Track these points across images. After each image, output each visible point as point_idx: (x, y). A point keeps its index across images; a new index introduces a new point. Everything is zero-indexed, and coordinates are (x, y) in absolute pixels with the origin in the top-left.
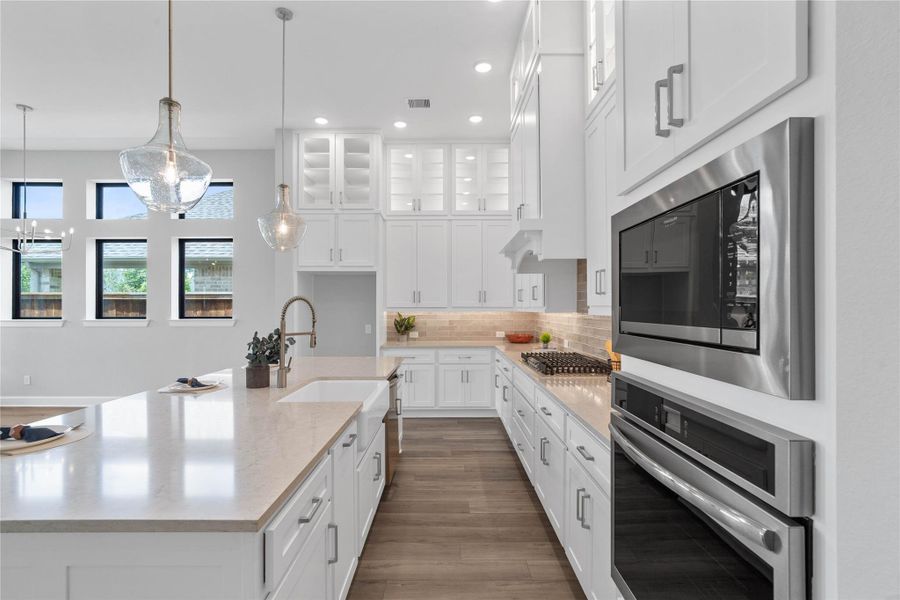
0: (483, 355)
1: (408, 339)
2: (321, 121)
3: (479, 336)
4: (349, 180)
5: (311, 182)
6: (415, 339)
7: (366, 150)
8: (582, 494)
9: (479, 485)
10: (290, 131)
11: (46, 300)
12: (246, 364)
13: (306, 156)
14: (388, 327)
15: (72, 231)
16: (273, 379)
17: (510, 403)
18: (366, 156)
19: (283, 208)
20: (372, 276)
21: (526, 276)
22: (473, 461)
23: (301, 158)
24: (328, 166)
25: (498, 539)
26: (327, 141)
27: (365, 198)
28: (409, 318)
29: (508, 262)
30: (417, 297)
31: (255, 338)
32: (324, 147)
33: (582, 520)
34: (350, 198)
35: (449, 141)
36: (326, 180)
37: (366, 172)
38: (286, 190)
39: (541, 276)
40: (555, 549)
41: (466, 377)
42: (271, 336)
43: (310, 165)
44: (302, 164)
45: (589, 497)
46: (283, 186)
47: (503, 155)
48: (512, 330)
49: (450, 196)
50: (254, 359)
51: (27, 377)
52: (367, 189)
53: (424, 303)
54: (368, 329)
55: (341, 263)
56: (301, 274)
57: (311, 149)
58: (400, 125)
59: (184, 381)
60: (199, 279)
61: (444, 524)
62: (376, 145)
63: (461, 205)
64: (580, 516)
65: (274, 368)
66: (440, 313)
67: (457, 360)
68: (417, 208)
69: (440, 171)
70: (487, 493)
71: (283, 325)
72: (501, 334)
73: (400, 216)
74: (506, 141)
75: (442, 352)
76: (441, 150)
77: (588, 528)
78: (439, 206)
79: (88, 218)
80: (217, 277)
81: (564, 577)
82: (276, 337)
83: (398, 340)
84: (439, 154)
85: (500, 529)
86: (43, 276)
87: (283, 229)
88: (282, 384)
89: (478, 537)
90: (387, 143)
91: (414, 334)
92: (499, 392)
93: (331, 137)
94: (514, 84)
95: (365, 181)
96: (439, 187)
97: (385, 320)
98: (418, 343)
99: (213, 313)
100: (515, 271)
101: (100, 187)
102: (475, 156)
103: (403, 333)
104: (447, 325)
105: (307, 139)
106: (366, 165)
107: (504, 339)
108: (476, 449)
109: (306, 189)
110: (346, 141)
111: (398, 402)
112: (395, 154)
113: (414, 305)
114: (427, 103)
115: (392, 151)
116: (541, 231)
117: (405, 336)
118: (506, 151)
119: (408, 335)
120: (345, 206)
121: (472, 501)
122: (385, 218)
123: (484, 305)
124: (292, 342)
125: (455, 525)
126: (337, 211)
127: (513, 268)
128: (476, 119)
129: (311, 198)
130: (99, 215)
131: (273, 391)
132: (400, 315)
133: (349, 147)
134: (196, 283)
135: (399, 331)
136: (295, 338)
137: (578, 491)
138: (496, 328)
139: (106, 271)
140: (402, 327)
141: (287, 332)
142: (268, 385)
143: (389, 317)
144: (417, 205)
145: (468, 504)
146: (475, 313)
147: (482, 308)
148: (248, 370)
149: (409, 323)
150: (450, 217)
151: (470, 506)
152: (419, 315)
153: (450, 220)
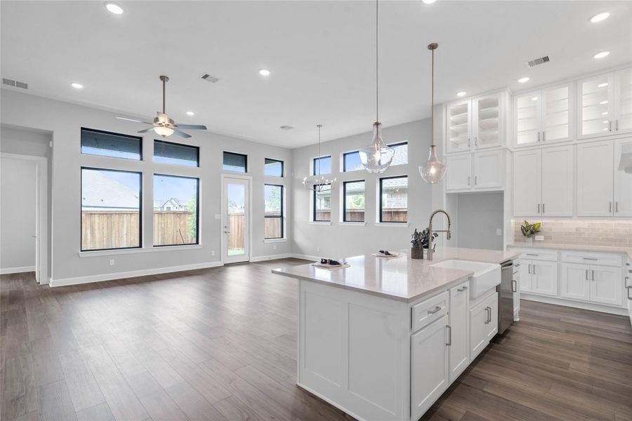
0: (613, 259)
1: (534, 241)
2: (461, 94)
4: (483, 128)
5: (456, 134)
6: (540, 241)
7: (495, 104)
9: (586, 357)
10: (440, 105)
12: (411, 245)
13: (452, 118)
14: (516, 231)
15: (335, 180)
16: (425, 256)
18: (496, 109)
19: (433, 159)
20: (500, 194)
22: (587, 341)
23: (447, 121)
24: (467, 122)
26: (466, 105)
27: (495, 138)
28: (534, 225)
30: (541, 208)
31: (416, 232)
32: (464, 109)
34: (484, 140)
35: (574, 80)
36: (465, 131)
37: (496, 120)
38: (435, 148)
41: (591, 276)
42: (424, 232)
43: (456, 123)
44: (449, 123)
46: (433, 146)
49: (576, 123)
50: (415, 243)
51: (318, 248)
52: (497, 132)
53: (546, 214)
54: (499, 231)
55: (476, 187)
56: (448, 195)
57: (455, 113)
58: (524, 80)
59: (382, 252)
60: (390, 199)
61: (542, 369)
62: (504, 100)
63: (586, 130)
65: (425, 251)
66: (566, 221)
67: (581, 260)
68: (541, 138)
69: (565, 105)
70: (591, 364)
71: (431, 225)
73: (526, 147)
75: (564, 254)
76: (566, 89)
78: (564, 133)
79: (341, 172)
80: (399, 198)
82: (427, 232)
83: (525, 241)
84: (564, 92)
87: (433, 171)
88: (430, 258)
90: (513, 95)
91: (538, 237)
93: (469, 102)
95: (495, 126)
96: (565, 119)
97: (513, 226)
98: (543, 245)
99: (397, 219)
101: (345, 155)
102: (608, 82)
103: (528, 236)
104: (574, 231)
105: (452, 107)
106: (495, 115)
108: (592, 334)
109: (451, 139)
111: (514, 283)
112: (521, 102)
113: (540, 215)
114: (546, 59)
115: (519, 99)
117: (531, 239)
119: (534, 238)
120: (480, 146)
121: (573, 364)
122: (512, 150)
123: (616, 215)
124: (436, 235)
125: (551, 372)
126: (474, 151)
128: (602, 55)
129: (456, 144)
130: (344, 171)
131: (425, 261)
132: (526, 222)
133: (482, 105)
134: (388, 202)
135: (525, 235)
136: (438, 233)
139: (347, 197)
140: (530, 232)
141: (433, 230)
142: (422, 258)
143: (516, 223)
144: (542, 136)
145: (569, 364)
146: (606, 222)
147: (613, 217)
148: (412, 249)
149: (534, 229)
150: (576, 141)
151: (570, 366)
152: (544, 223)
153: (576, 144)
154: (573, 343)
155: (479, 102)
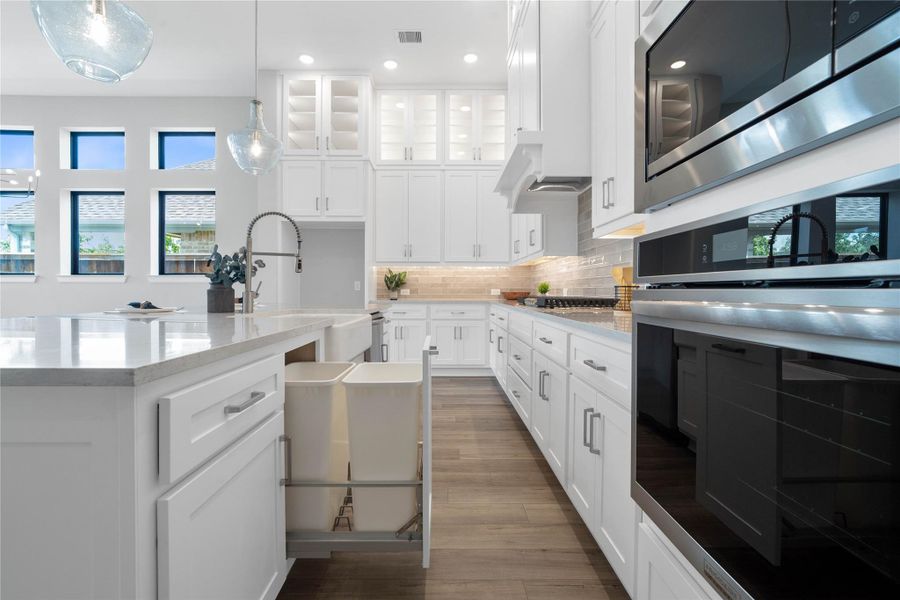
0: (478, 311)
1: (398, 295)
2: (307, 60)
3: (473, 294)
4: (337, 126)
5: (296, 128)
6: (405, 297)
7: (354, 93)
8: (589, 414)
9: (472, 435)
10: (274, 72)
11: (23, 261)
13: (291, 100)
14: (378, 284)
17: (505, 354)
18: (355, 100)
19: (255, 126)
20: (360, 227)
21: (523, 216)
22: (465, 413)
23: (286, 103)
24: (314, 110)
25: (490, 483)
26: (313, 83)
27: (353, 144)
28: (400, 274)
29: (504, 200)
30: (408, 253)
31: (216, 253)
32: (309, 90)
33: (590, 445)
34: (338, 145)
35: (443, 86)
36: (312, 127)
37: (355, 116)
38: (260, 107)
39: (538, 216)
40: (555, 494)
41: (459, 333)
42: (236, 256)
43: (295, 109)
44: (287, 107)
45: (598, 415)
46: (256, 103)
47: (499, 102)
48: (508, 288)
49: (443, 147)
50: (217, 280)
52: (356, 135)
53: (414, 258)
54: (357, 284)
55: (327, 213)
57: (294, 92)
58: (390, 65)
59: (137, 305)
62: (365, 88)
63: (456, 155)
64: (588, 441)
66: (432, 268)
67: (450, 316)
68: (408, 156)
69: (432, 119)
70: (480, 441)
71: (249, 242)
72: (496, 292)
73: (390, 166)
74: (502, 86)
75: (434, 308)
76: (434, 97)
77: (598, 452)
78: (431, 155)
79: (62, 167)
81: (566, 521)
82: (241, 255)
83: (389, 297)
84: (432, 100)
85: (493, 474)
86: (24, 239)
87: (256, 150)
88: (247, 309)
89: (469, 482)
90: (377, 88)
91: (405, 291)
92: (493, 347)
93: (317, 78)
94: (512, 8)
95: (353, 128)
96: (432, 137)
97: (375, 276)
98: (409, 299)
100: (512, 210)
101: (73, 136)
102: (470, 106)
103: (394, 290)
104: (440, 282)
105: (292, 81)
106: (354, 110)
107: (499, 297)
108: (468, 403)
109: (290, 135)
110: (334, 84)
111: (385, 347)
112: (385, 99)
113: (406, 259)
115: (383, 96)
116: (541, 146)
117: (396, 293)
118: (503, 97)
119: (399, 292)
120: (332, 152)
121: (463, 448)
122: (375, 168)
123: (480, 260)
124: (262, 263)
126: (324, 157)
127: (509, 206)
128: (471, 59)
129: (296, 145)
130: (74, 165)
131: (238, 317)
132: (390, 272)
133: (338, 90)
135: (389, 288)
136: (264, 259)
137: (586, 411)
138: (491, 286)
140: (394, 284)
141: (253, 250)
143: (378, 273)
144: (408, 153)
145: (458, 451)
146: (469, 268)
147: (476, 263)
148: (209, 292)
149: (399, 279)
150: (443, 167)
151: (461, 453)
152: (410, 270)
153: (444, 170)
154: (454, 420)
155: (333, 82)
